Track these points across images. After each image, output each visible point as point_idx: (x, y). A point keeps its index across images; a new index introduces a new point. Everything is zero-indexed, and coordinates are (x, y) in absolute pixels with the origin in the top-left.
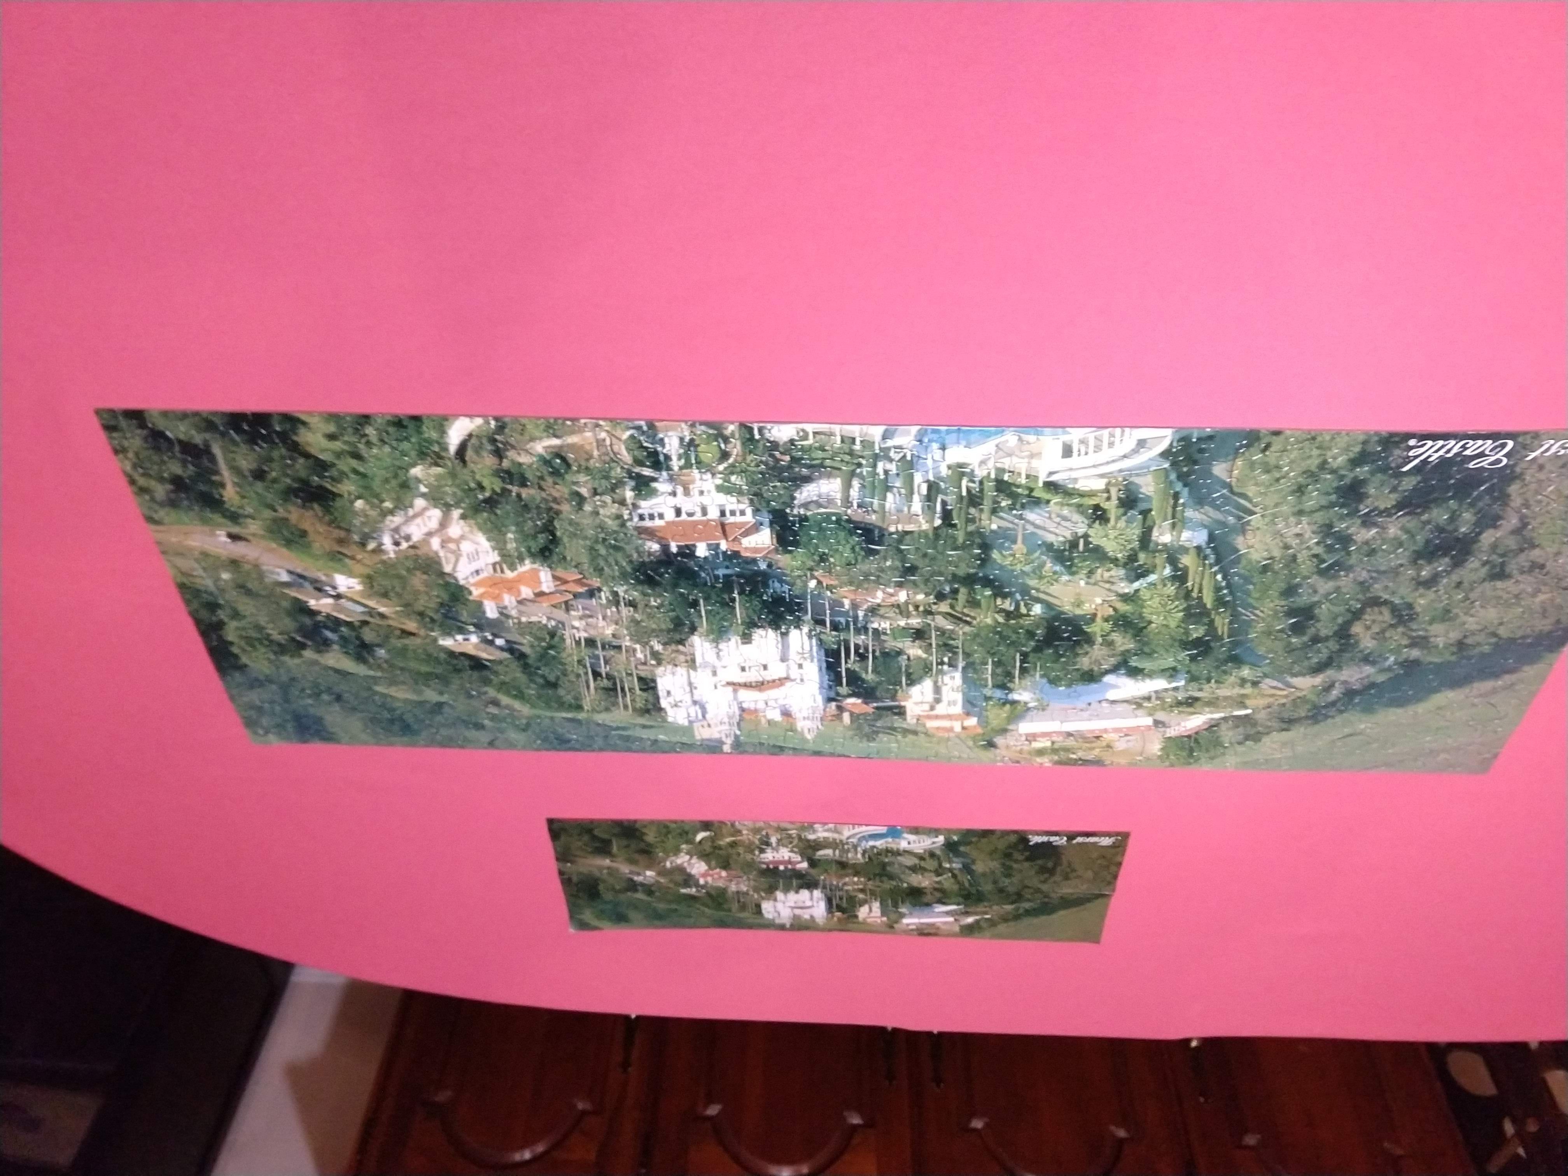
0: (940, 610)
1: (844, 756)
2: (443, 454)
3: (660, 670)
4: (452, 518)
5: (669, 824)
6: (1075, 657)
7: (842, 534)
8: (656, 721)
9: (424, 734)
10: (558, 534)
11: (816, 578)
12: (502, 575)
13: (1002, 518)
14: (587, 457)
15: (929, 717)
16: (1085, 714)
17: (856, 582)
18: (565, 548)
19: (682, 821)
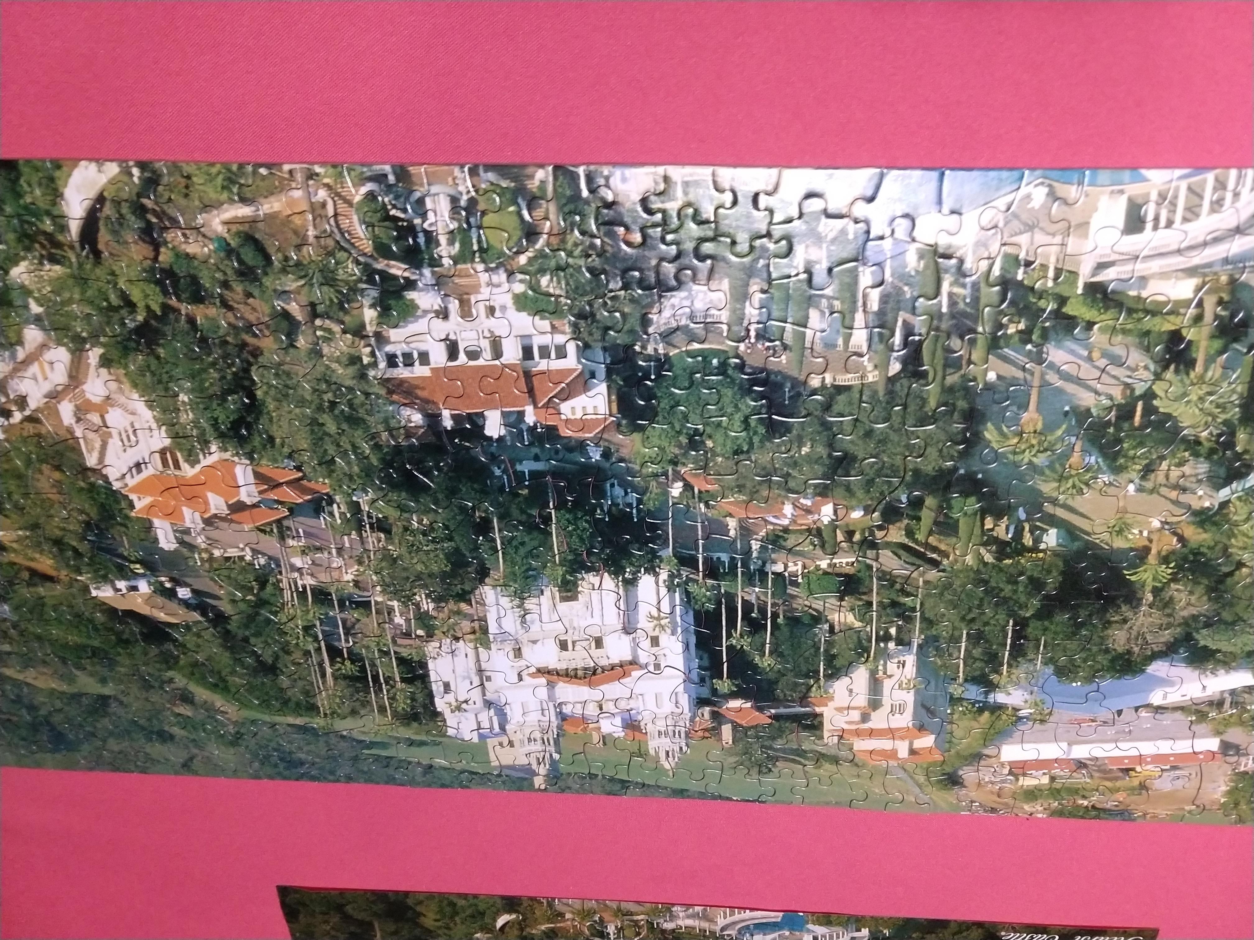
0: (889, 539)
1: (720, 797)
2: (60, 238)
3: (431, 648)
4: (89, 365)
5: (455, 900)
6: (1105, 628)
7: (728, 393)
8: (428, 732)
9: (86, 748)
10: (259, 393)
11: (684, 480)
12: (177, 473)
13: (1005, 359)
14: (296, 241)
15: (858, 733)
16: (1110, 731)
17: (749, 485)
18: (271, 420)
19: (475, 896)
